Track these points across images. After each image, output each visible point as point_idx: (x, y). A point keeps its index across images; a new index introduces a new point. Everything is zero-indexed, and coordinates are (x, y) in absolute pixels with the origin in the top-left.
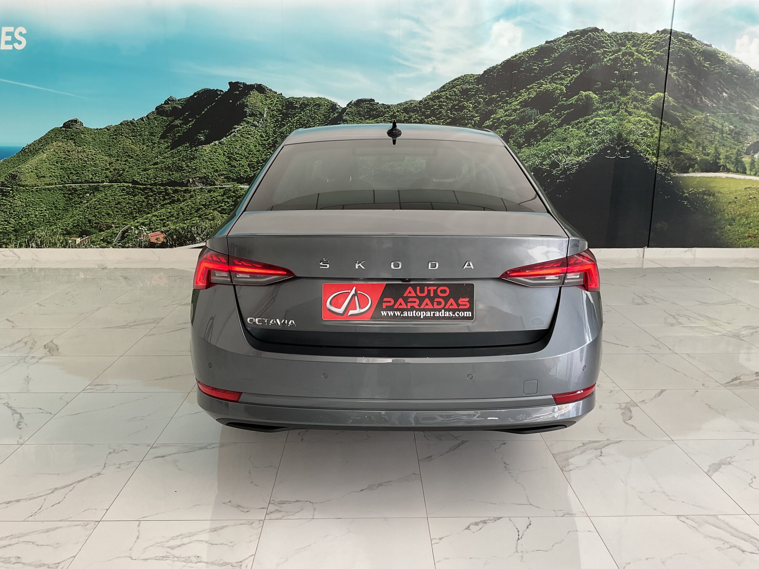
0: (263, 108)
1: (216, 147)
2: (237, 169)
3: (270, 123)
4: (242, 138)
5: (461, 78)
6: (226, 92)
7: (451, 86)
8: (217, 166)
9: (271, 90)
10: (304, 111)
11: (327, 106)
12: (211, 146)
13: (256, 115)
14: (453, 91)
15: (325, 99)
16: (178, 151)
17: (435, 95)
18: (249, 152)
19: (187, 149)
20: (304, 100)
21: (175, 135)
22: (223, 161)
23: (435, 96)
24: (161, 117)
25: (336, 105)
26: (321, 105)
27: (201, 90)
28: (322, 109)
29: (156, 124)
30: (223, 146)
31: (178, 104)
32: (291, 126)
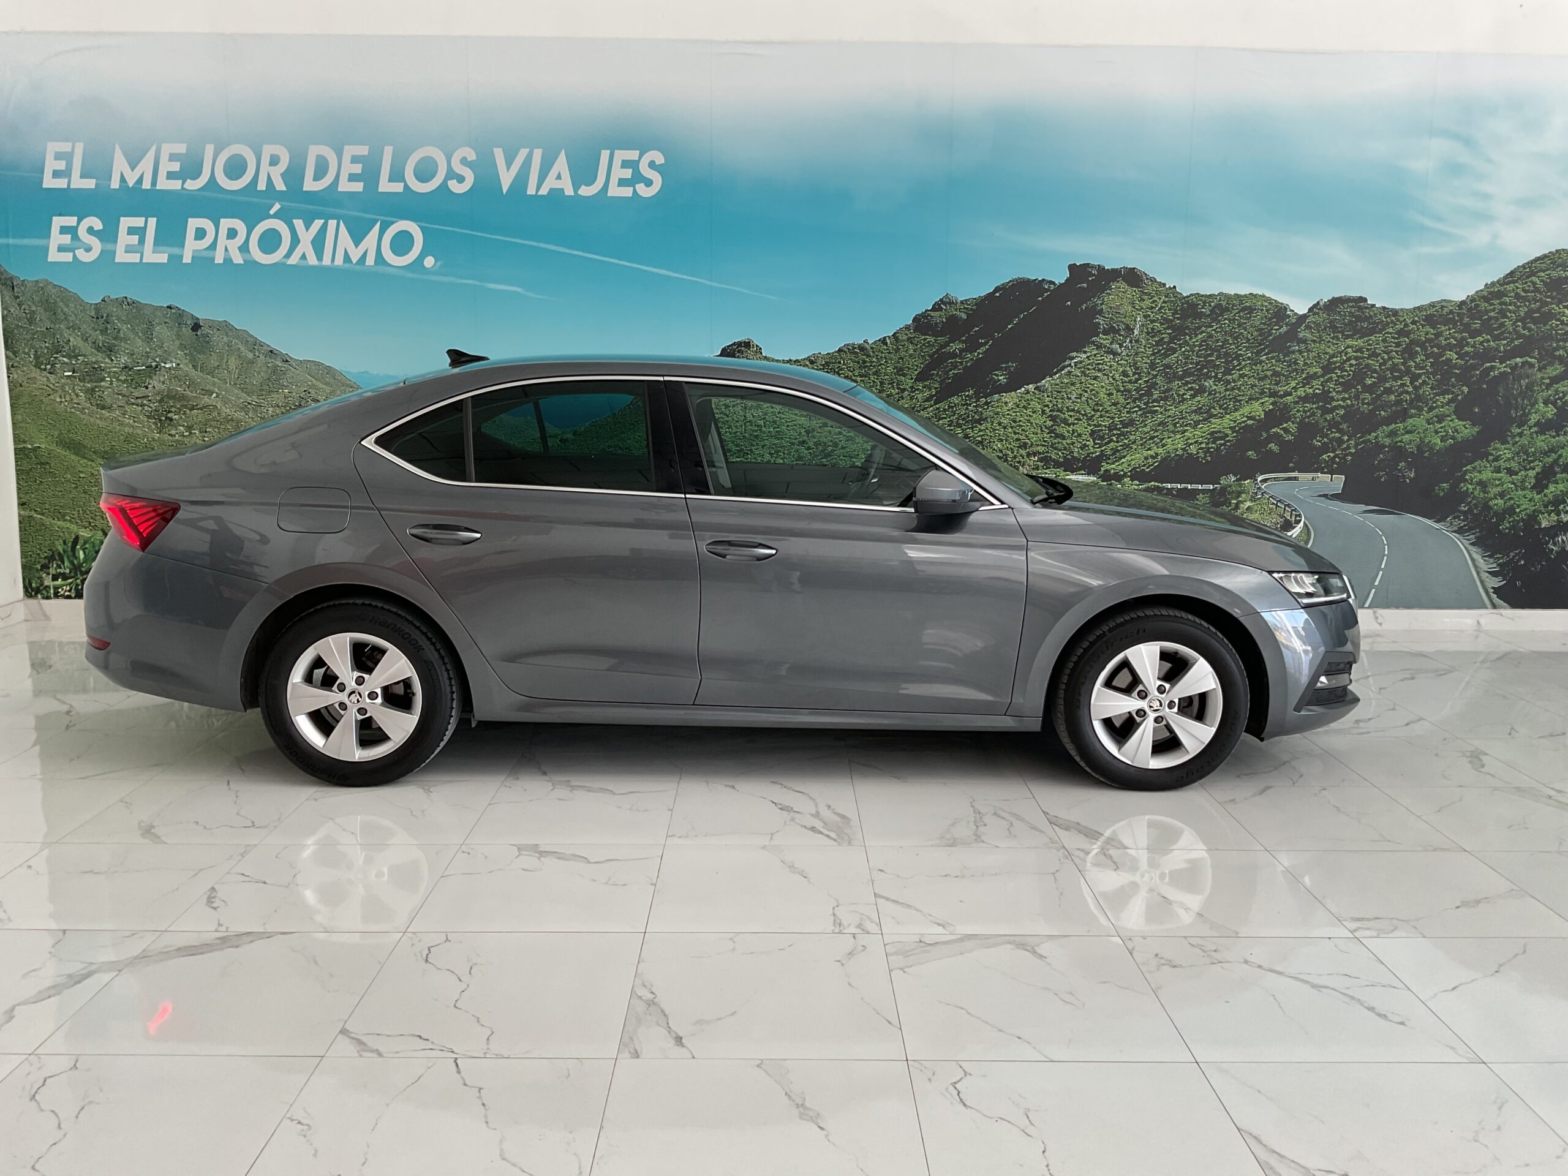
0: (1133, 316)
1: (1028, 397)
2: (1069, 441)
3: (1145, 346)
4: (1083, 379)
5: (1549, 256)
6: (1061, 284)
7: (1527, 272)
8: (1027, 436)
9: (1153, 280)
10: (1219, 321)
11: (1267, 311)
12: (1019, 395)
13: (1117, 331)
14: (1532, 282)
15: (1264, 296)
16: (949, 407)
17: (1492, 290)
18: (1096, 407)
19: (968, 402)
20: (1220, 300)
21: (947, 373)
22: (1041, 426)
23: (1494, 292)
24: (923, 337)
25: (1286, 309)
26: (1255, 309)
27: (1011, 281)
28: (1254, 317)
29: (911, 352)
30: (1042, 394)
31: (960, 309)
32: (1189, 352)
